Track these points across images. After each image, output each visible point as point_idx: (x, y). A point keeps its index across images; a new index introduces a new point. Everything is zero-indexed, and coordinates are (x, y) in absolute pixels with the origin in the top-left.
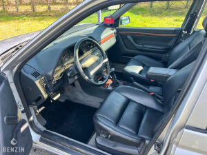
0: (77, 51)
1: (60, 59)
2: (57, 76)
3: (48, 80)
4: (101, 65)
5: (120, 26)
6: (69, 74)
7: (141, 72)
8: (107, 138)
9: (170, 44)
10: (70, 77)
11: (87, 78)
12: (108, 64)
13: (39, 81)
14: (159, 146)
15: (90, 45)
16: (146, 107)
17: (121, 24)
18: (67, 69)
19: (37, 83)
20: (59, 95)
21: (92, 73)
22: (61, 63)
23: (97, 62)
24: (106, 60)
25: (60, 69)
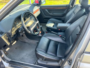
0: (23, 18)
1: (14, 23)
2: (13, 33)
3: (9, 35)
4: (36, 25)
5: (42, 5)
6: (20, 31)
7: (53, 26)
8: (43, 60)
9: (65, 12)
10: (21, 32)
11: (29, 32)
12: (39, 24)
13: (3, 36)
14: (70, 62)
15: (29, 15)
16: (58, 42)
17: (42, 4)
18: (19, 28)
19: (3, 37)
20: (16, 42)
21: (32, 29)
22: (14, 25)
23: (34, 24)
24: (38, 22)
25: (14, 29)
